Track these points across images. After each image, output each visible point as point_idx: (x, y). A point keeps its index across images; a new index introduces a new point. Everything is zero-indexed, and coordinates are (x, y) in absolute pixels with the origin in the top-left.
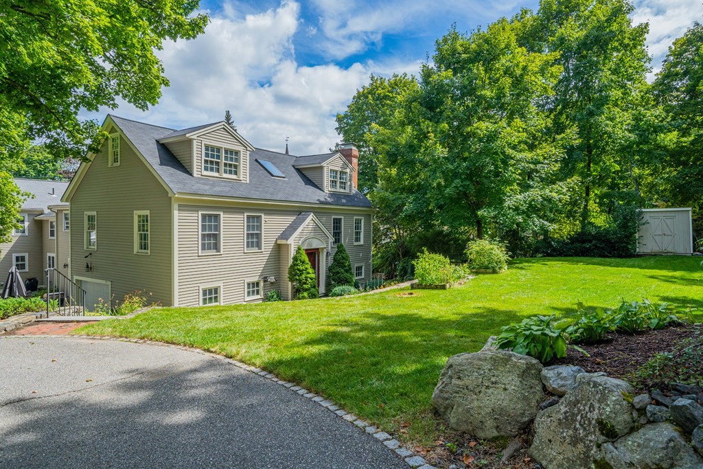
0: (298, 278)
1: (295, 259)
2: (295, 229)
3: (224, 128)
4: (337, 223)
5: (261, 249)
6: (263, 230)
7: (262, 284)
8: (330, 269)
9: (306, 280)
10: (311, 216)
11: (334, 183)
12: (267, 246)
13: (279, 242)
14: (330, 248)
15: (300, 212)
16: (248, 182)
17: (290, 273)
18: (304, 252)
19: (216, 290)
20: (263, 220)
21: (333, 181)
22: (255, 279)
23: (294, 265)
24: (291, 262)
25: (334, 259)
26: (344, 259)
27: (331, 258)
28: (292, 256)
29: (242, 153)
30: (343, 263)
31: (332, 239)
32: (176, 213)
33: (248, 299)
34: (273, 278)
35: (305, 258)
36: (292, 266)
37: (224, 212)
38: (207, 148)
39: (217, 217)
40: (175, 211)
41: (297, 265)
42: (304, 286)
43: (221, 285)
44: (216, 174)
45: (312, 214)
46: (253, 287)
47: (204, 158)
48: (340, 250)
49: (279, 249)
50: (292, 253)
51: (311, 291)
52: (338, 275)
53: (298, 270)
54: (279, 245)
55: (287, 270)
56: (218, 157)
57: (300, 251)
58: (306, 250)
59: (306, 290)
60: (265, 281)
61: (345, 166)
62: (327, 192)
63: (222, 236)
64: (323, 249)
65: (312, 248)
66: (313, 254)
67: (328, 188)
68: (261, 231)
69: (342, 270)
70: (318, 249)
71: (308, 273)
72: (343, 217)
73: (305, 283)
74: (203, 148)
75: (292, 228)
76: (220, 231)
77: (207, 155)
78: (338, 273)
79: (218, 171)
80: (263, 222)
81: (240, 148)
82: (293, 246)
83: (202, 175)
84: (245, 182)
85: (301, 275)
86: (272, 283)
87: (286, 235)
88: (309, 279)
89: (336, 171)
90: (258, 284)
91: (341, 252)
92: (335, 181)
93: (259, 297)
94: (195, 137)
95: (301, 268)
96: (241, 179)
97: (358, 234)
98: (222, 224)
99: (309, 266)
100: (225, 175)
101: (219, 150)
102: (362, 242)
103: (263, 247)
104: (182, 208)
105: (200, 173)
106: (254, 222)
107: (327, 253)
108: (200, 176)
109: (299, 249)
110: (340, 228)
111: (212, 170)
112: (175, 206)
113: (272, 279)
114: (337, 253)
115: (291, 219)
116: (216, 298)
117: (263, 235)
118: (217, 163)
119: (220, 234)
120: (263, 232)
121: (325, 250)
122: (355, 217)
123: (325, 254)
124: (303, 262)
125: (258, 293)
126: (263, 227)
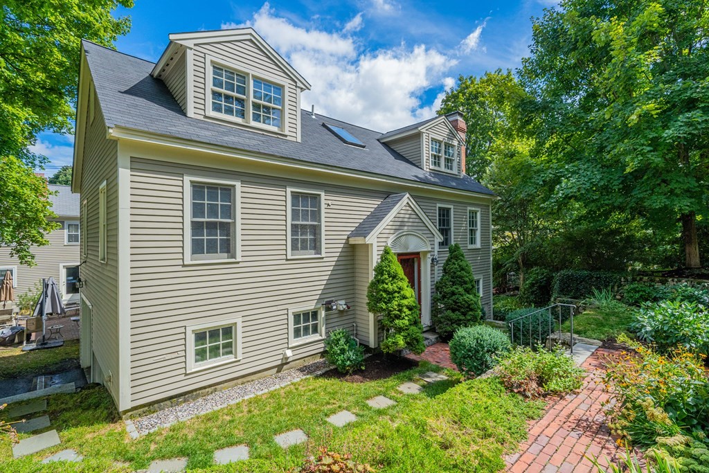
0: (384, 306)
1: (380, 270)
2: (379, 219)
3: (250, 41)
4: (444, 214)
5: (320, 254)
6: (323, 219)
7: (323, 314)
8: (438, 287)
9: (400, 311)
10: (406, 198)
11: (436, 159)
12: (331, 249)
13: (352, 241)
14: (436, 253)
15: (387, 193)
16: (299, 140)
17: (370, 296)
18: (395, 258)
19: (228, 331)
20: (323, 202)
21: (435, 156)
22: (310, 306)
23: (378, 281)
24: (372, 276)
25: (444, 270)
26: (463, 269)
27: (438, 270)
28: (375, 264)
29: (287, 90)
30: (461, 277)
31: (439, 238)
32: (125, 176)
33: (295, 342)
34: (343, 302)
35: (398, 268)
36: (374, 285)
37: (242, 182)
38: (218, 68)
39: (228, 192)
40: (121, 170)
41: (383, 282)
42: (397, 321)
43: (239, 321)
44: (239, 120)
45: (408, 195)
46: (306, 320)
47: (210, 85)
48: (455, 254)
49: (352, 254)
50: (375, 259)
51: (410, 331)
52: (453, 297)
53: (385, 291)
54: (353, 247)
55: (366, 289)
56: (242, 90)
57: (389, 257)
58: (399, 255)
59: (399, 330)
60: (328, 309)
61: (452, 135)
62: (428, 170)
63: (239, 227)
64: (425, 253)
65: (409, 251)
66: (409, 261)
67: (428, 165)
68: (320, 221)
69: (461, 290)
70: (418, 254)
71: (404, 297)
72: (452, 207)
73: (398, 317)
74: (210, 69)
75: (375, 218)
76: (235, 219)
77: (217, 83)
78: (453, 294)
79: (242, 114)
80: (323, 206)
81: (285, 82)
82: (375, 248)
83: (205, 117)
84: (294, 139)
85: (390, 301)
86: (341, 312)
87: (364, 229)
88: (405, 309)
89: (440, 142)
90: (315, 314)
91: (457, 258)
92: (439, 157)
93: (316, 337)
94: (190, 44)
95: (390, 287)
96: (286, 133)
97: (472, 232)
98: (239, 205)
99: (404, 284)
100: (253, 124)
101: (243, 77)
102: (478, 245)
103: (323, 250)
104: (139, 164)
105: (202, 112)
106: (306, 205)
107: (433, 260)
108: (201, 118)
109: (386, 252)
110: (448, 224)
111: (229, 111)
112: (123, 159)
113: (342, 305)
114: (449, 260)
115: (372, 204)
116: (229, 345)
117: (323, 229)
118: (240, 101)
119: (235, 223)
120: (323, 224)
121: (429, 255)
122: (469, 208)
123: (429, 261)
124: (394, 277)
125: (315, 330)
126: (323, 215)
